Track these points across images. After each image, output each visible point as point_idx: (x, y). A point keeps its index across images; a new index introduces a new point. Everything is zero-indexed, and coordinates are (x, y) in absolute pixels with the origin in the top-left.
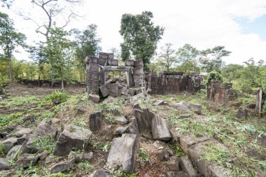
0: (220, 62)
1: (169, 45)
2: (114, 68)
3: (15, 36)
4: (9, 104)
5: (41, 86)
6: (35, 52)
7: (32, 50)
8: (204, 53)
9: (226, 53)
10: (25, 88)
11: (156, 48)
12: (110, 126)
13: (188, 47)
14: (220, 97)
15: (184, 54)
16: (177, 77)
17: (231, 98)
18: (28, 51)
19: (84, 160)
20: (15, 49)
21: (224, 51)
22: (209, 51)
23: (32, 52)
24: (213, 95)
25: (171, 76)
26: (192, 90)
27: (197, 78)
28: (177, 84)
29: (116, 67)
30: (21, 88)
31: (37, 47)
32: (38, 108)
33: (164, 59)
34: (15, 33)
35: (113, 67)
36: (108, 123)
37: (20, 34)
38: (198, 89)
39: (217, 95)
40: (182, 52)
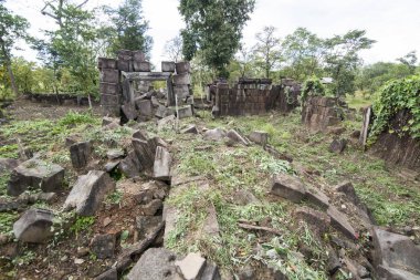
0: (355, 59)
1: (269, 30)
2: (144, 75)
3: (10, 21)
4: (8, 132)
5: (61, 104)
6: (45, 50)
7: (38, 46)
8: (329, 44)
9: (366, 43)
10: (38, 107)
11: (240, 36)
12: (98, 162)
13: (302, 33)
14: (318, 120)
15: (295, 46)
16: (263, 87)
17: (332, 122)
18: (34, 48)
19: (40, 201)
20: (15, 45)
21: (363, 40)
22: (337, 40)
23: (39, 48)
24: (310, 117)
25: (251, 86)
26: (283, 108)
27: (292, 89)
28: (261, 98)
29: (146, 74)
30: (31, 107)
31: (47, 39)
32: (47, 137)
33: (260, 54)
34: (9, 17)
35: (141, 74)
36: (97, 157)
37: (18, 17)
38: (292, 107)
39: (315, 116)
40: (292, 43)
